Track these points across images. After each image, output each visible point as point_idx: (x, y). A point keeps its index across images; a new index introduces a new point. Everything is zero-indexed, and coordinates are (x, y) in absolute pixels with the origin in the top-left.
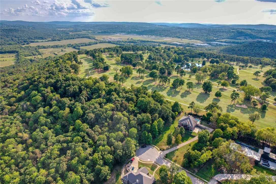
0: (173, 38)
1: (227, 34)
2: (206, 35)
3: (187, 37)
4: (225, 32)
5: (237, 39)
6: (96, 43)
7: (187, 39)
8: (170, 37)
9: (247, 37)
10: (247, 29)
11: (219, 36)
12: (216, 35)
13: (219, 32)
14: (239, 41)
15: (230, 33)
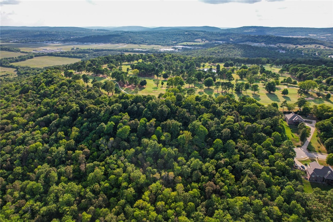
0: (128, 45)
1: (184, 36)
2: (162, 38)
3: (143, 42)
4: (181, 34)
5: (196, 42)
6: (30, 57)
7: (145, 44)
8: (125, 44)
9: (204, 39)
10: (199, 31)
11: (176, 39)
12: (173, 38)
13: (175, 35)
14: (198, 44)
15: (187, 36)
